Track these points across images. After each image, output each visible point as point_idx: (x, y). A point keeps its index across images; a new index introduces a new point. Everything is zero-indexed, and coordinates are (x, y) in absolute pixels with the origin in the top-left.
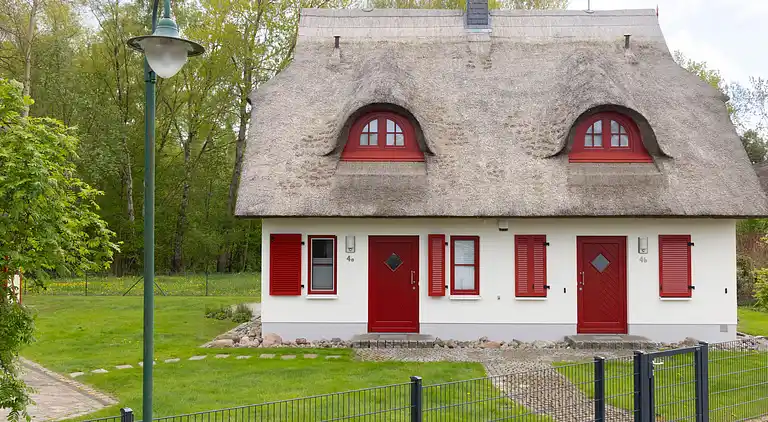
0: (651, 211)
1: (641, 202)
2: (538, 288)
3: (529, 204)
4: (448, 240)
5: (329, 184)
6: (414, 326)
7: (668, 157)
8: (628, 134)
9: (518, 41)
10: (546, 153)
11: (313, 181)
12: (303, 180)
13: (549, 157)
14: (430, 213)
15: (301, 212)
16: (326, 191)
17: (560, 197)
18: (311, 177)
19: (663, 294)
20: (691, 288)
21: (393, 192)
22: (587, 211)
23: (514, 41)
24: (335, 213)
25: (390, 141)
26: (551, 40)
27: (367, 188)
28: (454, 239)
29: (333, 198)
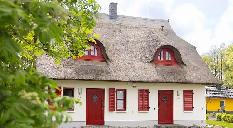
0: (185, 81)
1: (181, 78)
2: (146, 108)
3: (146, 77)
4: (116, 90)
5: (73, 67)
6: (103, 122)
7: (185, 64)
8: (171, 56)
9: (128, 25)
10: (147, 61)
11: (66, 66)
12: (62, 66)
13: (148, 62)
14: (112, 79)
15: (63, 77)
16: (72, 70)
17: (155, 76)
18: (65, 65)
19: (184, 110)
20: (193, 108)
21: (97, 71)
22: (165, 81)
23: (127, 25)
24: (76, 78)
26: (138, 26)
27: (87, 70)
28: (117, 90)
29: (75, 73)
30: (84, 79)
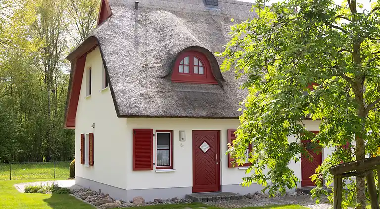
5: (172, 96)
15: (162, 113)
16: (172, 101)
25: (196, 71)
29: (178, 105)
30: (194, 115)
